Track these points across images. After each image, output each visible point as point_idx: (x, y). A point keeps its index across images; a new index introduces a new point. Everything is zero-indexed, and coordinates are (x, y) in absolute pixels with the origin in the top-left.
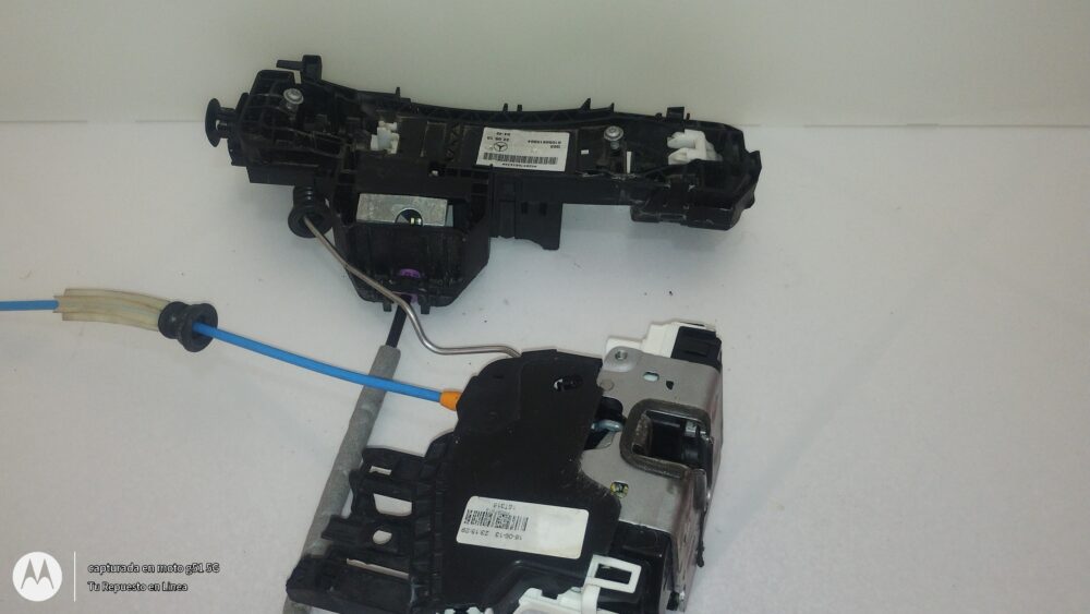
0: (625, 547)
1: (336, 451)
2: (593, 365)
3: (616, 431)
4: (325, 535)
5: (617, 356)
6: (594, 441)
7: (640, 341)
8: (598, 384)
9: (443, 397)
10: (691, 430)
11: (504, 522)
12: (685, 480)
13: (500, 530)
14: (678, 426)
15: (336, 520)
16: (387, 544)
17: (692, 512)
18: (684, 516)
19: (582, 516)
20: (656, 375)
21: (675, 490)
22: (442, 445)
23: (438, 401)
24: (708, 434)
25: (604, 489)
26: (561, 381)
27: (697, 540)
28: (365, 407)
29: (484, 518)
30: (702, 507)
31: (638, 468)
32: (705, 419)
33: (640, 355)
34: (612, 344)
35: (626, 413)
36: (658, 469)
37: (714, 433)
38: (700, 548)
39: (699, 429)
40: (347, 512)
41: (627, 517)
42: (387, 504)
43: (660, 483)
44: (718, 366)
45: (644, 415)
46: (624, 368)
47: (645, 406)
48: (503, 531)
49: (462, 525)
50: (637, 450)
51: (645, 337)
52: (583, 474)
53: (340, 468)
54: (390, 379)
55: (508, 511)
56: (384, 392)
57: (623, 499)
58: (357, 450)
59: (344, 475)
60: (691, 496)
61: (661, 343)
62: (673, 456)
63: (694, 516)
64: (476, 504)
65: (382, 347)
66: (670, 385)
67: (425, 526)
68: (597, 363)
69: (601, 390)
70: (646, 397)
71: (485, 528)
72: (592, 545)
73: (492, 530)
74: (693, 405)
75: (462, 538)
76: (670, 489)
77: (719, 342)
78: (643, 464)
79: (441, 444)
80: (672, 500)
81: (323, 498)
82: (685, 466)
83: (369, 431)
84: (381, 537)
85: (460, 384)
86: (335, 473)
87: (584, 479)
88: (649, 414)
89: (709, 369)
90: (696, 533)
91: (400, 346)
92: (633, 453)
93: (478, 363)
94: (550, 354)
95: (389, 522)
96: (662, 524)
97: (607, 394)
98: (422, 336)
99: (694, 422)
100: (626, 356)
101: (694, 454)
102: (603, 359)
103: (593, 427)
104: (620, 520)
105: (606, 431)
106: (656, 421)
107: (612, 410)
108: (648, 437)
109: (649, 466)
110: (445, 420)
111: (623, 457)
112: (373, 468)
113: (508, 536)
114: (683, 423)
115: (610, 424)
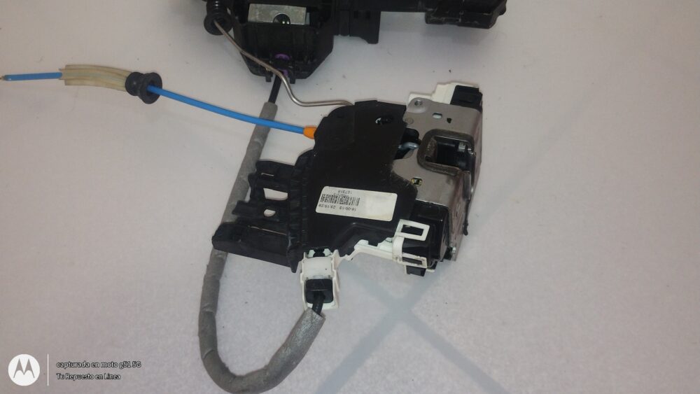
0: (419, 216)
1: (239, 166)
2: (402, 108)
3: (415, 148)
4: (234, 212)
5: (416, 103)
6: (401, 155)
7: (431, 95)
8: (404, 119)
9: (305, 131)
10: (462, 148)
11: (345, 201)
12: (458, 176)
13: (341, 205)
14: (454, 146)
15: (241, 203)
16: (273, 217)
17: (461, 199)
18: (456, 198)
19: (394, 197)
20: (440, 115)
21: (452, 182)
22: (306, 157)
23: (302, 133)
24: (473, 151)
25: (407, 182)
26: (379, 119)
27: (463, 220)
28: (256, 140)
29: (333, 199)
30: (468, 197)
31: (428, 170)
32: (472, 141)
33: (430, 102)
34: (412, 97)
35: (421, 138)
36: (441, 170)
37: (476, 149)
38: (466, 224)
39: (467, 147)
40: (247, 199)
41: (422, 197)
42: (270, 194)
43: (442, 178)
44: (480, 109)
45: (432, 139)
46: (420, 110)
47: (433, 133)
48: (345, 206)
49: (319, 203)
50: (428, 159)
51: (434, 92)
52: (394, 173)
53: (242, 176)
54: (272, 121)
55: (347, 195)
56: (268, 130)
57: (418, 188)
58: (253, 164)
59: (244, 181)
60: (461, 188)
61: (444, 95)
62: (451, 162)
63: (463, 203)
64: (327, 191)
65: (265, 104)
66: (449, 120)
67: (296, 203)
68: (403, 108)
69: (405, 124)
70: (434, 128)
71: (334, 204)
72: (399, 213)
73: (338, 205)
74: (463, 132)
75: (319, 210)
76: (448, 181)
77: (481, 95)
78: (432, 167)
79: (305, 157)
80: (449, 188)
81: (232, 194)
82: (458, 168)
83: (259, 154)
84: (269, 212)
85: (317, 123)
86: (239, 180)
87: (394, 175)
88: (437, 139)
89: (475, 111)
90: (464, 214)
91: (277, 102)
92: (426, 161)
93: (326, 111)
94: (375, 102)
95: (273, 204)
96: (443, 201)
97: (409, 126)
98: (292, 94)
99: (464, 143)
100: (421, 103)
101: (463, 164)
102: (407, 105)
103: (400, 147)
104: (417, 199)
105: (408, 149)
106: (440, 143)
107: (412, 136)
108: (435, 152)
109: (437, 168)
110: (309, 144)
111: (419, 163)
112: (262, 174)
113: (347, 209)
114: (457, 143)
115: (410, 145)
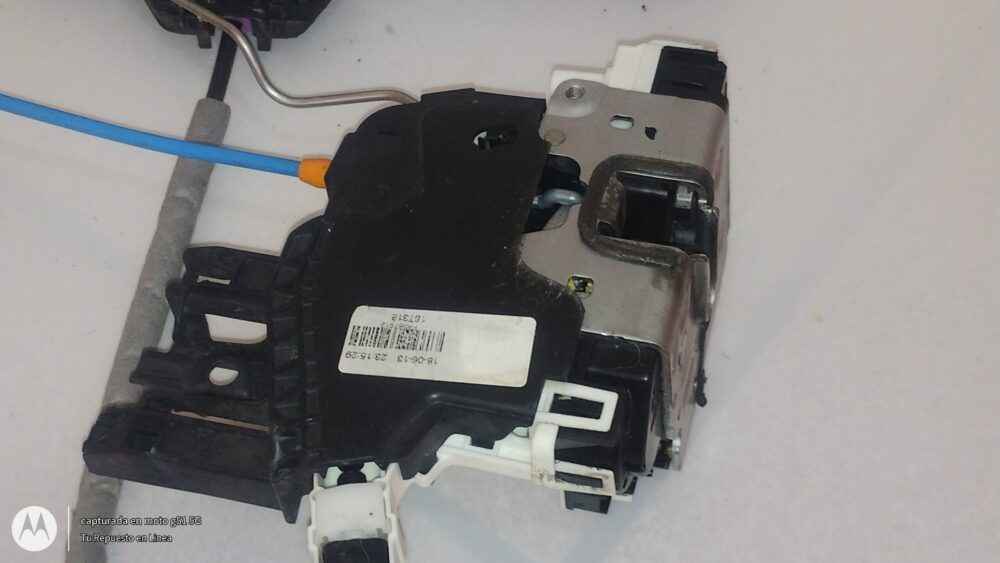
0: (592, 369)
1: (141, 261)
2: (535, 108)
3: (572, 204)
4: (136, 377)
5: (569, 94)
6: (539, 220)
7: (603, 71)
8: (542, 136)
9: (301, 168)
10: (684, 198)
11: (409, 340)
12: (679, 270)
13: (402, 352)
14: (665, 194)
15: (151, 354)
16: (232, 385)
17: (689, 322)
18: (678, 321)
19: (530, 324)
20: (629, 119)
21: (665, 283)
22: (309, 235)
23: (296, 175)
24: (710, 204)
25: (558, 288)
26: (483, 135)
27: (695, 367)
28: (182, 193)
29: (379, 336)
30: (701, 314)
31: (609, 256)
32: (706, 182)
33: (604, 91)
34: (559, 78)
35: (585, 177)
36: (635, 253)
37: (718, 202)
38: (701, 378)
39: (696, 197)
40: (166, 342)
41: (597, 323)
42: (224, 328)
43: (642, 275)
44: (723, 102)
45: (613, 179)
46: (578, 111)
47: (615, 165)
48: (410, 353)
49: (347, 348)
50: (605, 230)
51: (610, 64)
52: (524, 267)
53: (149, 285)
54: (218, 145)
55: (414, 325)
56: (208, 168)
57: (586, 301)
58: (175, 252)
59: (154, 295)
60: (687, 296)
61: (635, 70)
62: (660, 235)
63: (692, 329)
64: (364, 317)
65: (200, 104)
66: (651, 133)
67: (289, 352)
68: (540, 105)
69: (546, 145)
70: (615, 152)
71: (382, 351)
72: (544, 364)
73: (392, 352)
74: (686, 160)
75: (346, 366)
76: (656, 283)
77: (724, 67)
78: (612, 247)
79: (306, 234)
80: (659, 298)
81: (126, 330)
82: (677, 250)
83: (190, 231)
84: (222, 375)
85: (329, 148)
86: (142, 292)
87: (527, 274)
88: (622, 178)
89: (709, 108)
90: (695, 355)
91: (229, 99)
92: (598, 234)
93: (352, 117)
94: (466, 95)
95: (231, 353)
96: (645, 331)
97: (555, 151)
98: (263, 79)
99: (689, 187)
100: (582, 93)
101: (689, 237)
102: (548, 99)
103: (535, 202)
104: (583, 330)
105: (556, 206)
106: (632, 188)
107: (564, 174)
108: (620, 212)
109: (623, 251)
110: (313, 201)
111: (584, 240)
112: (201, 278)
113: (416, 360)
114: (672, 188)
115: (560, 195)
